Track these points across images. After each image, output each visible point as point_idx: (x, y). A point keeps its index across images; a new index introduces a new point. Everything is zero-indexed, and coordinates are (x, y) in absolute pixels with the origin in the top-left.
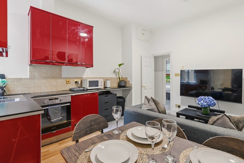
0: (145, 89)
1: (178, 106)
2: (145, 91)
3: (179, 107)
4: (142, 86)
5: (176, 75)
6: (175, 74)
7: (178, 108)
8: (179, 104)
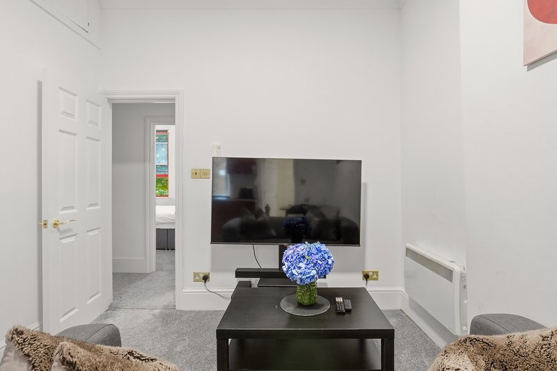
0: (61, 233)
1: (202, 276)
2: (64, 241)
3: (206, 278)
4: (42, 224)
5: (196, 174)
6: (193, 170)
7: (202, 283)
8: (205, 270)
